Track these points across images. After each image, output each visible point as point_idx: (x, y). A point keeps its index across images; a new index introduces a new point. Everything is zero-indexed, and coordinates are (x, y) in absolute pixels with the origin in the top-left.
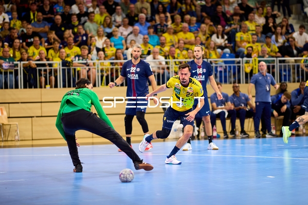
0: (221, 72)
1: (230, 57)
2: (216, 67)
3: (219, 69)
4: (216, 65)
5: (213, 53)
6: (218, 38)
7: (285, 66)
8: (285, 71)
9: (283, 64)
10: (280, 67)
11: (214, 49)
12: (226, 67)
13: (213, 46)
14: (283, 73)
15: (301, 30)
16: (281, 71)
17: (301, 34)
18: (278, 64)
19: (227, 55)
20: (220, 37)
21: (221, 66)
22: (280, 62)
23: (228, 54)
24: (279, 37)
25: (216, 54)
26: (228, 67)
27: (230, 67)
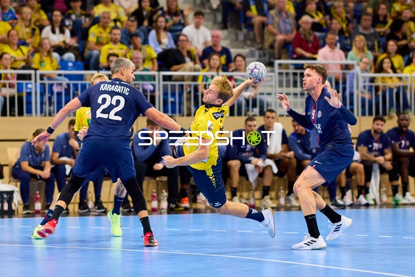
0: (59, 94)
1: (76, 67)
2: (51, 86)
3: (56, 89)
4: (51, 82)
5: (47, 60)
6: (54, 32)
7: (173, 87)
8: (173, 95)
9: (169, 83)
10: (165, 87)
11: (49, 53)
12: (68, 85)
13: (48, 47)
14: (170, 99)
15: (198, 20)
16: (165, 94)
17: (197, 26)
18: (162, 83)
19: (70, 64)
20: (57, 30)
21: (61, 84)
22: (166, 78)
23: (71, 62)
24: (163, 34)
25: (52, 62)
26: (71, 86)
27: (76, 86)
